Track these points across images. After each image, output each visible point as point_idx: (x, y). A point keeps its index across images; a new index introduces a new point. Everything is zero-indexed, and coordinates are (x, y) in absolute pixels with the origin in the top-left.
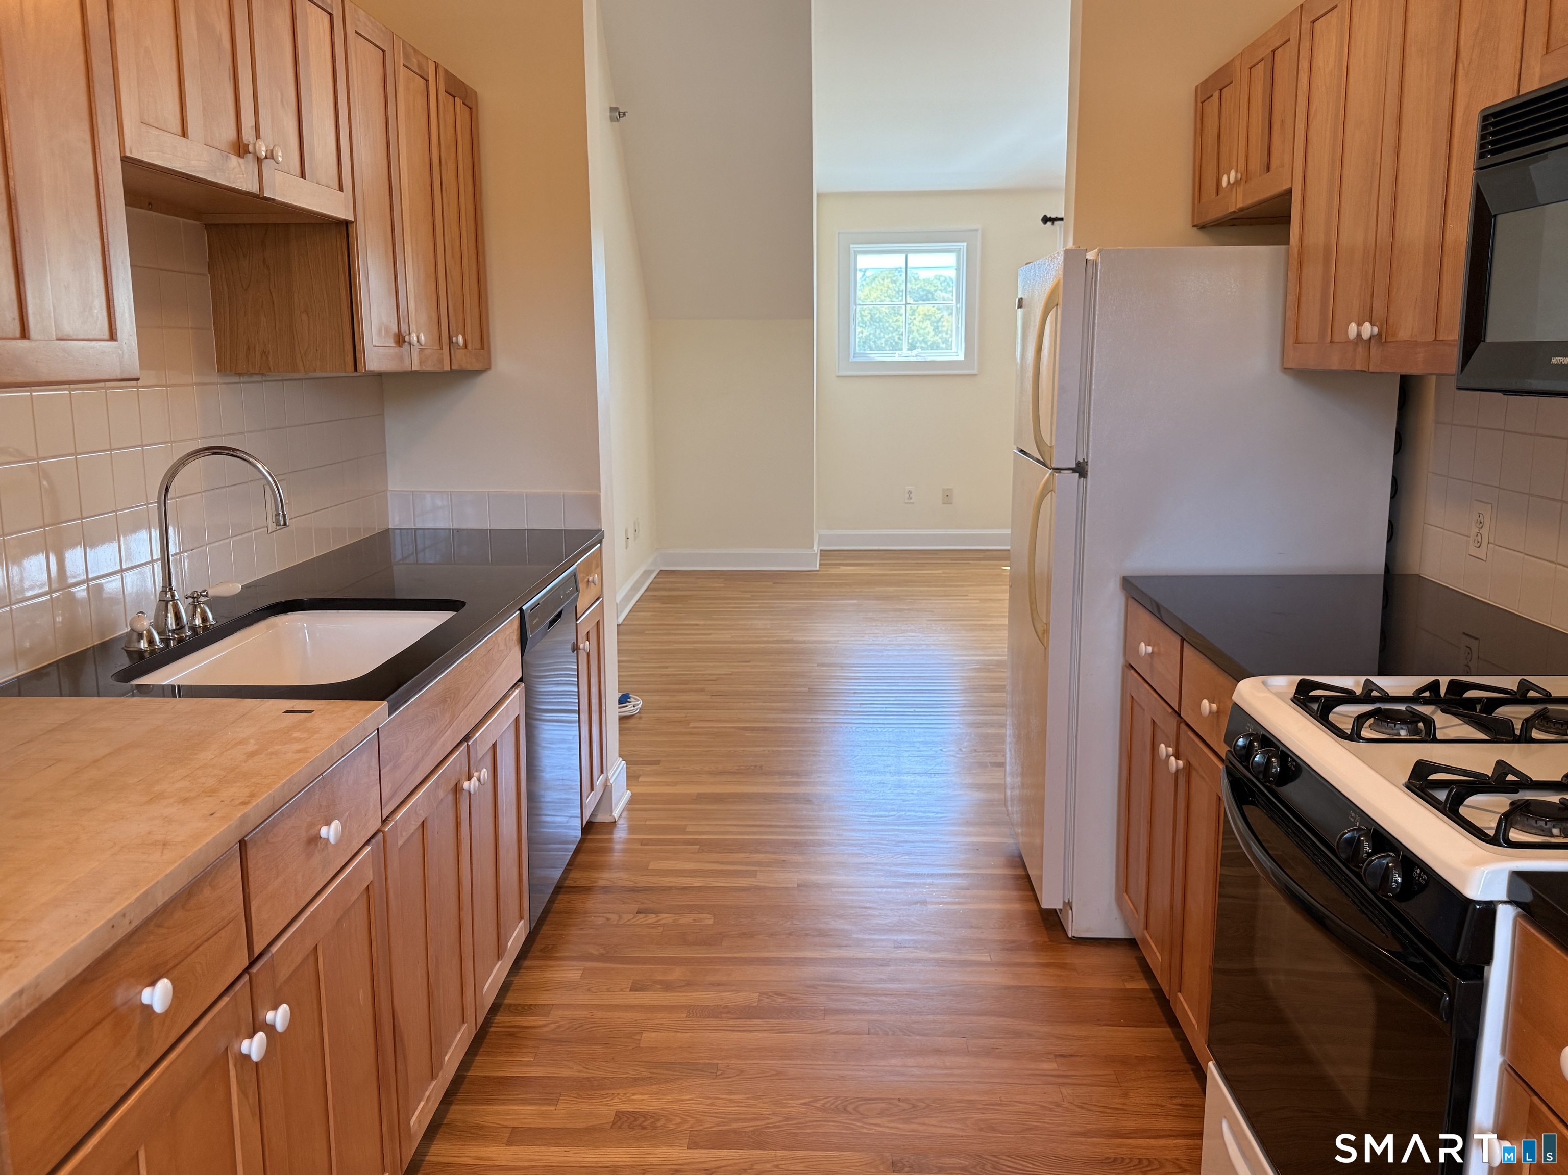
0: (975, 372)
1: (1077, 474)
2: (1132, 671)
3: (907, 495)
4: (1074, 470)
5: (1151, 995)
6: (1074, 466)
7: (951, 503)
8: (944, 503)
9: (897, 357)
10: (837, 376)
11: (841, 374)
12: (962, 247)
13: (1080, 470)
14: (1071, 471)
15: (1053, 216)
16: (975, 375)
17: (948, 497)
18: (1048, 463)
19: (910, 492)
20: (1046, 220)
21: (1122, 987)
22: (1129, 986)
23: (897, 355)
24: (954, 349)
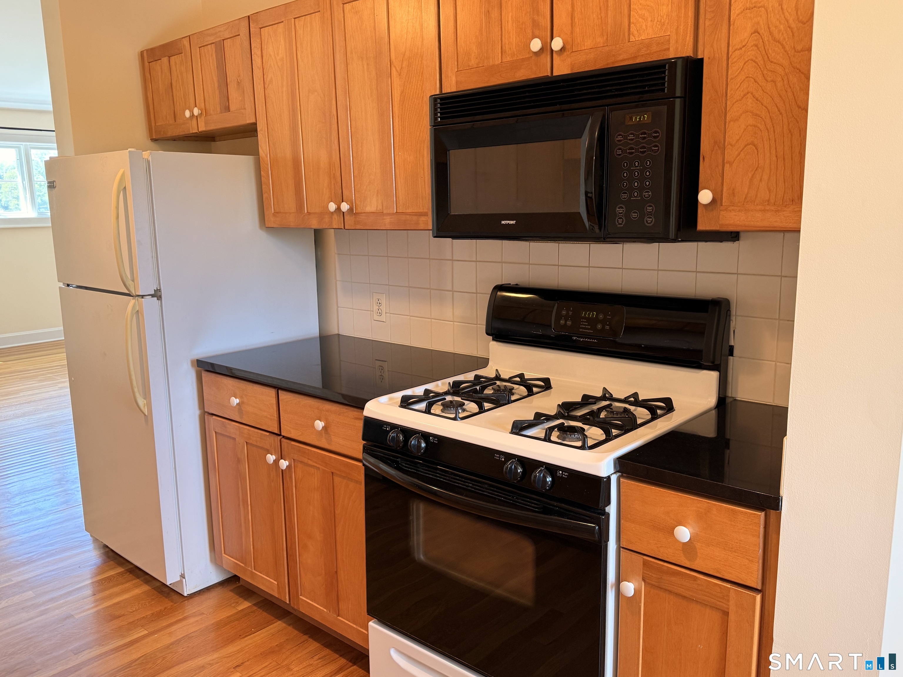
1: (156, 298)
2: (214, 417)
4: (153, 296)
5: (255, 608)
6: (153, 293)
13: (157, 295)
14: (151, 297)
18: (134, 293)
21: (236, 611)
22: (240, 608)
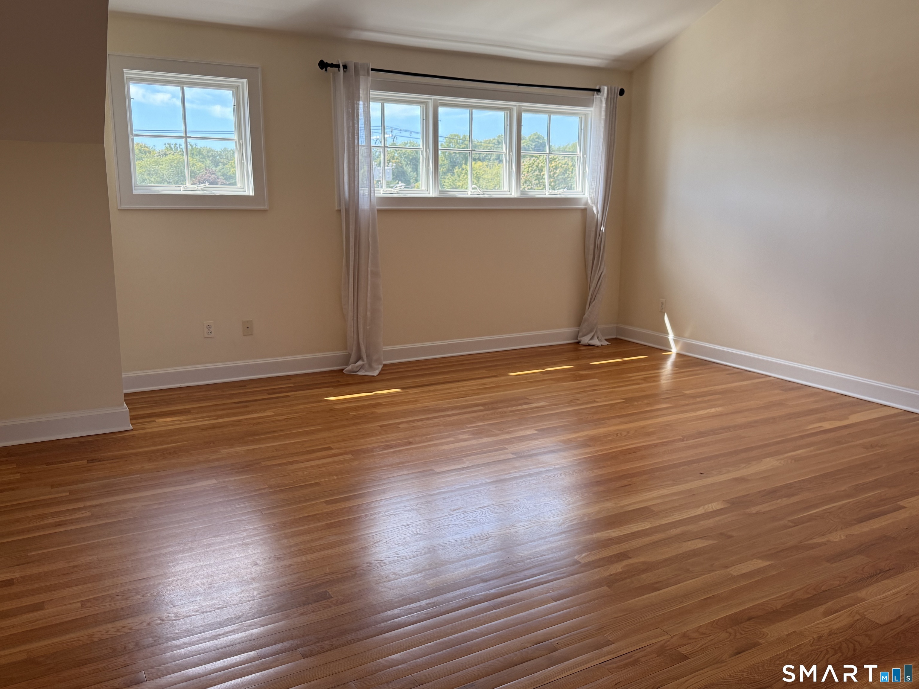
0: (266, 207)
3: (206, 330)
7: (252, 335)
8: (244, 335)
9: (182, 190)
10: (119, 210)
11: (124, 207)
12: (240, 84)
15: (329, 62)
16: (265, 211)
17: (248, 328)
19: (209, 327)
20: (323, 65)
23: (182, 189)
24: (239, 185)
